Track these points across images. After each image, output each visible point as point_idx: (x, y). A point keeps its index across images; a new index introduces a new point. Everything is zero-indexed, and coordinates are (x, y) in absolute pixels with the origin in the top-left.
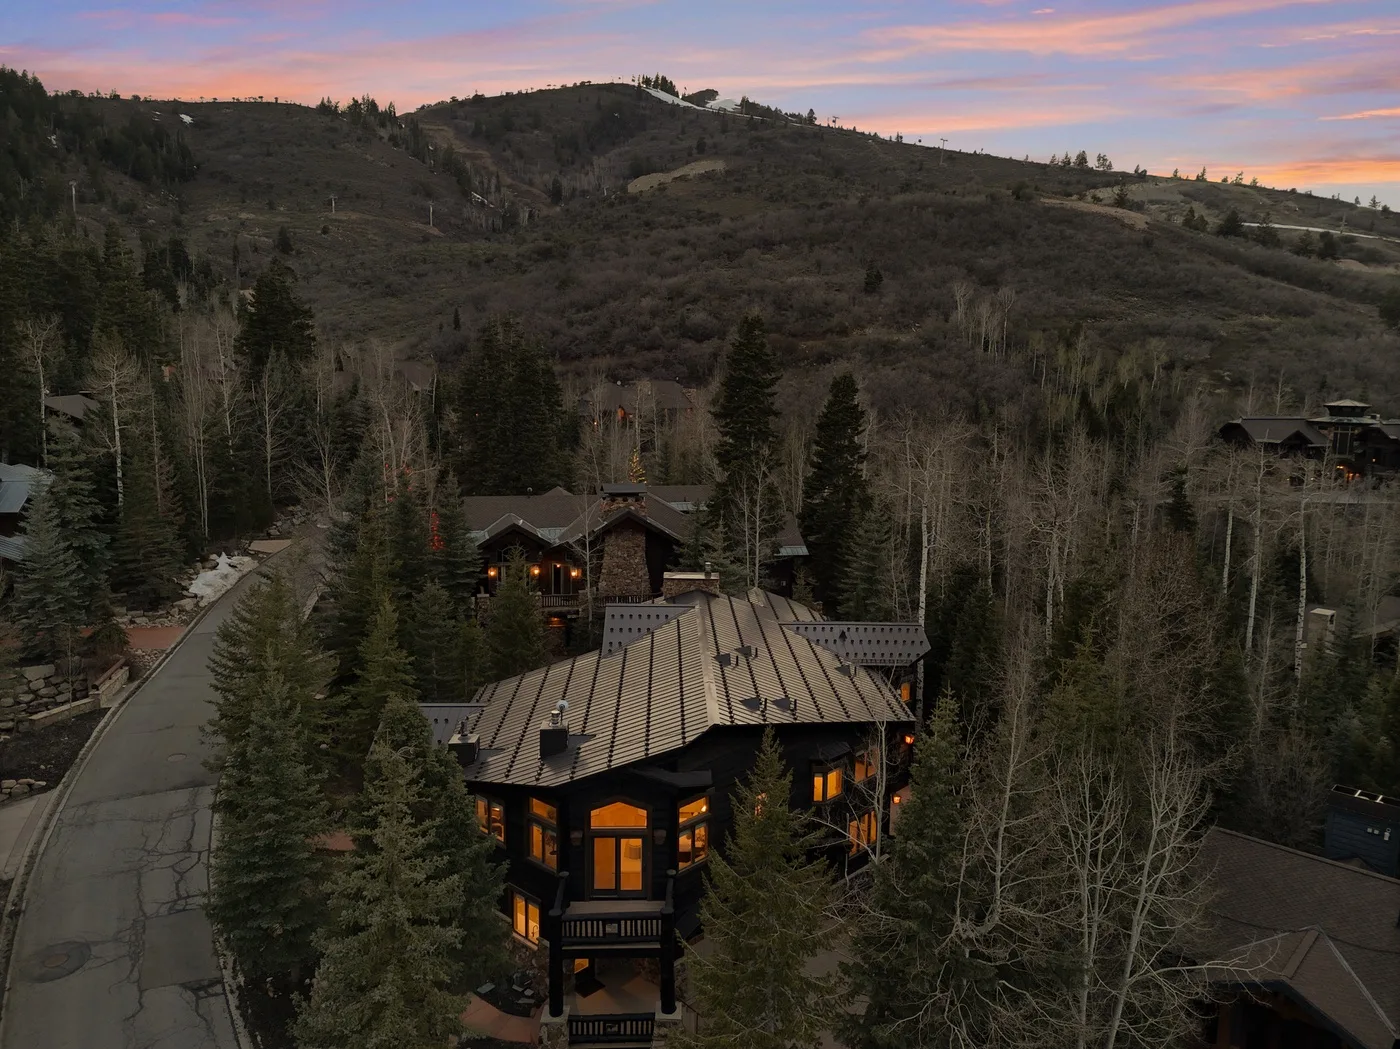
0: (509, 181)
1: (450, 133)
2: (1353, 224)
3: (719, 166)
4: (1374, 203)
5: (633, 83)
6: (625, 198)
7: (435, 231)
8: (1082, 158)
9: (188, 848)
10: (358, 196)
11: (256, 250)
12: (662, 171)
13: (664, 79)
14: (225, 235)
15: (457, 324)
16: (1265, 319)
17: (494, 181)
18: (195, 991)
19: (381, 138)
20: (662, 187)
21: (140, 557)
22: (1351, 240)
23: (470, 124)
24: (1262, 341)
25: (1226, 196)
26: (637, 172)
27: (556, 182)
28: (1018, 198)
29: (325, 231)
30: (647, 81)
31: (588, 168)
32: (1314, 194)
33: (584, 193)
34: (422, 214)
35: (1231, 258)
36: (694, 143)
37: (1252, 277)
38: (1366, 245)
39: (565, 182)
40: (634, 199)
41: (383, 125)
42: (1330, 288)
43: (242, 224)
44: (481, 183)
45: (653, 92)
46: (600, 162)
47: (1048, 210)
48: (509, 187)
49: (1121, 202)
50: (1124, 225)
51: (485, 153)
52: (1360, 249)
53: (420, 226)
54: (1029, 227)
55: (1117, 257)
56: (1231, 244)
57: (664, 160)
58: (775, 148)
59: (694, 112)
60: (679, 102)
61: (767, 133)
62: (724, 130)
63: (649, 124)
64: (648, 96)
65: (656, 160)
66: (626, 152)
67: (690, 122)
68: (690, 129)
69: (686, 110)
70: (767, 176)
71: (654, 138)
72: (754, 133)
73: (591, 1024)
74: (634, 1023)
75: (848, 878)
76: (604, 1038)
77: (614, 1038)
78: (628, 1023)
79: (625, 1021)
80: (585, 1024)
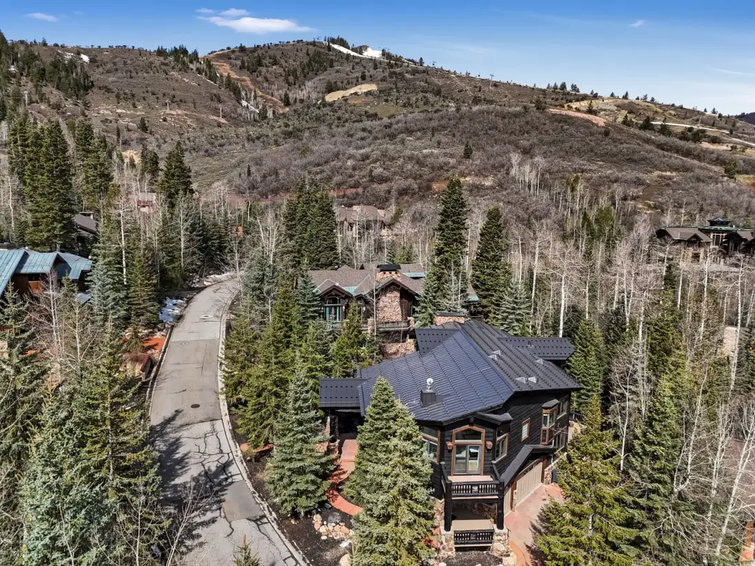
0: (260, 94)
1: (227, 67)
2: (704, 123)
3: (373, 87)
4: (714, 112)
6: (325, 104)
7: (223, 121)
8: (563, 86)
9: (221, 452)
10: (181, 101)
11: (129, 130)
12: (342, 89)
13: (342, 38)
14: (111, 122)
15: (249, 173)
16: (668, 173)
17: (253, 93)
18: (255, 521)
19: (192, 69)
20: (345, 99)
21: (141, 302)
22: (704, 131)
23: (239, 63)
24: (668, 185)
25: (639, 107)
26: (330, 89)
27: (286, 95)
28: (538, 109)
29: (165, 120)
31: (303, 87)
32: (684, 107)
33: (302, 101)
34: (216, 112)
35: (648, 141)
36: (359, 75)
37: (661, 152)
38: (712, 135)
39: (291, 95)
40: (331, 105)
41: (191, 62)
42: (698, 157)
43: (119, 116)
44: (246, 94)
45: (336, 47)
46: (309, 84)
47: (554, 115)
48: (261, 97)
49: (590, 111)
50: (593, 124)
51: (247, 79)
52: (709, 136)
53: (216, 118)
54: (545, 124)
55: (591, 141)
56: (647, 134)
57: (344, 84)
58: (403, 78)
59: (359, 58)
60: (350, 52)
61: (398, 70)
62: (375, 68)
63: (335, 64)
64: (334, 49)
65: (339, 84)
66: (323, 79)
67: (357, 63)
68: (357, 67)
69: (354, 57)
70: (401, 94)
71: (337, 72)
72: (391, 70)
73: (463, 535)
74: (484, 534)
75: (553, 464)
76: (470, 541)
77: (474, 541)
78: (481, 534)
79: (479, 533)
80: (461, 534)
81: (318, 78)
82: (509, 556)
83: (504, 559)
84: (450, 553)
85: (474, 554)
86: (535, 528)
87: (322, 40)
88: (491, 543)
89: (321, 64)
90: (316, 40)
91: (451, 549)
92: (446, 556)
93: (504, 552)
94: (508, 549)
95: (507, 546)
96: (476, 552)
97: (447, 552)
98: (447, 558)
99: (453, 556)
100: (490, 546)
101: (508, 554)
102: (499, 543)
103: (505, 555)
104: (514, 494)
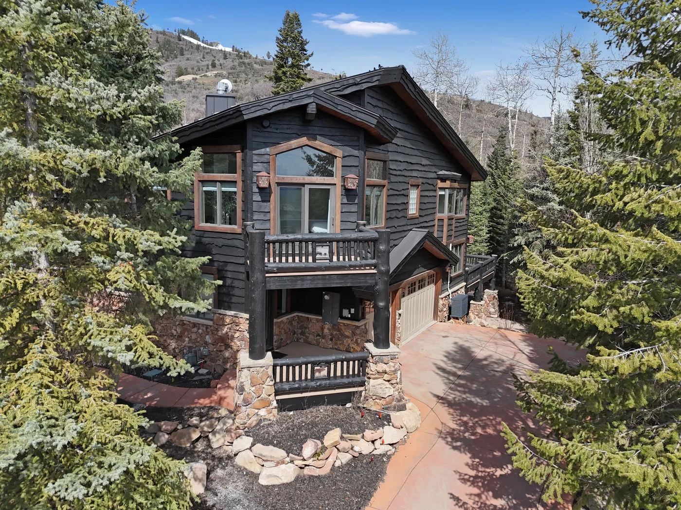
12: (193, 74)
20: (194, 79)
26: (181, 73)
36: (210, 63)
40: (180, 83)
45: (186, 38)
57: (195, 70)
58: (252, 68)
59: (209, 48)
60: (199, 43)
61: (247, 61)
62: (225, 58)
63: (185, 53)
64: (184, 40)
65: (189, 70)
66: (174, 65)
67: (207, 53)
68: (207, 57)
69: (204, 48)
70: (249, 77)
71: (188, 59)
72: (241, 61)
73: (297, 368)
74: (345, 363)
75: (450, 291)
76: (313, 384)
77: (324, 382)
78: (339, 364)
79: (335, 362)
80: (291, 368)
81: (168, 64)
82: (403, 408)
83: (394, 415)
84: (263, 412)
85: (323, 410)
86: (440, 369)
87: (172, 30)
88: (362, 384)
89: (172, 52)
90: (166, 30)
91: (266, 404)
92: (253, 421)
93: (393, 400)
94: (401, 391)
95: (399, 386)
96: (329, 407)
97: (256, 411)
98: (256, 426)
99: (272, 418)
100: (361, 392)
101: (401, 403)
102: (380, 381)
103: (395, 407)
104: (397, 317)
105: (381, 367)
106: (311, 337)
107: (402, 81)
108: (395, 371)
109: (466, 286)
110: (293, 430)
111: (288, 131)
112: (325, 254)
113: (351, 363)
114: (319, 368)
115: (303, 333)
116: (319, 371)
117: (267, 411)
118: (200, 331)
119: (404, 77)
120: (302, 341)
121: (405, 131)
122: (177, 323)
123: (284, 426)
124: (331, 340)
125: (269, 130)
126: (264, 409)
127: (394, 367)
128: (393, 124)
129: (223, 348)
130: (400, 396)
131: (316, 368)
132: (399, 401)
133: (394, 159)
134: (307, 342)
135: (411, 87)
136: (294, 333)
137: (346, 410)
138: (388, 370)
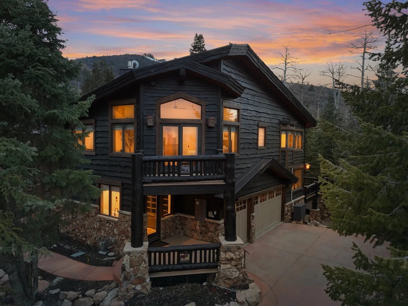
5: (141, 55)
13: (150, 54)
30: (146, 55)
45: (147, 57)
60: (154, 60)
73: (167, 254)
74: (203, 251)
75: (293, 201)
76: (179, 267)
77: (186, 266)
78: (198, 252)
79: (196, 250)
80: (162, 254)
82: (246, 287)
83: (238, 293)
84: (139, 288)
85: (184, 287)
88: (216, 267)
91: (141, 281)
92: (131, 294)
93: (239, 280)
94: (245, 274)
95: (244, 270)
96: (190, 285)
97: (134, 286)
98: (133, 297)
99: (145, 292)
100: (215, 273)
101: (244, 283)
102: (229, 266)
103: (240, 286)
104: (251, 218)
105: (230, 255)
106: (188, 231)
107: (248, 55)
108: (240, 259)
109: (305, 198)
110: (159, 302)
111: (168, 89)
112: (187, 171)
113: (208, 251)
114: (183, 254)
115: (182, 229)
116: (184, 257)
117: (142, 286)
118: (111, 226)
119: (250, 53)
120: (182, 234)
121: (253, 91)
122: (97, 220)
123: (153, 299)
124: (201, 233)
125: (155, 88)
126: (140, 286)
127: (239, 255)
128: (244, 85)
129: (124, 238)
130: (244, 278)
131: (181, 255)
132: (244, 281)
133: (245, 108)
134: (185, 235)
135: (255, 59)
136: (177, 228)
137: (202, 288)
138: (234, 257)
